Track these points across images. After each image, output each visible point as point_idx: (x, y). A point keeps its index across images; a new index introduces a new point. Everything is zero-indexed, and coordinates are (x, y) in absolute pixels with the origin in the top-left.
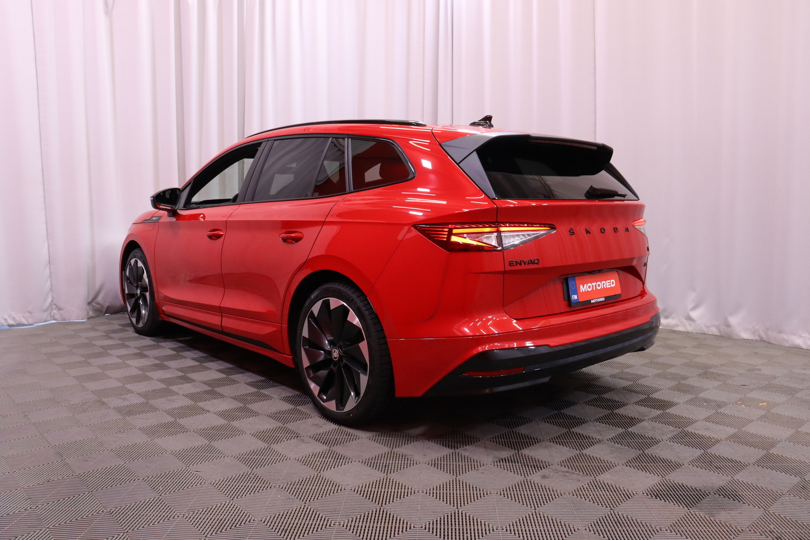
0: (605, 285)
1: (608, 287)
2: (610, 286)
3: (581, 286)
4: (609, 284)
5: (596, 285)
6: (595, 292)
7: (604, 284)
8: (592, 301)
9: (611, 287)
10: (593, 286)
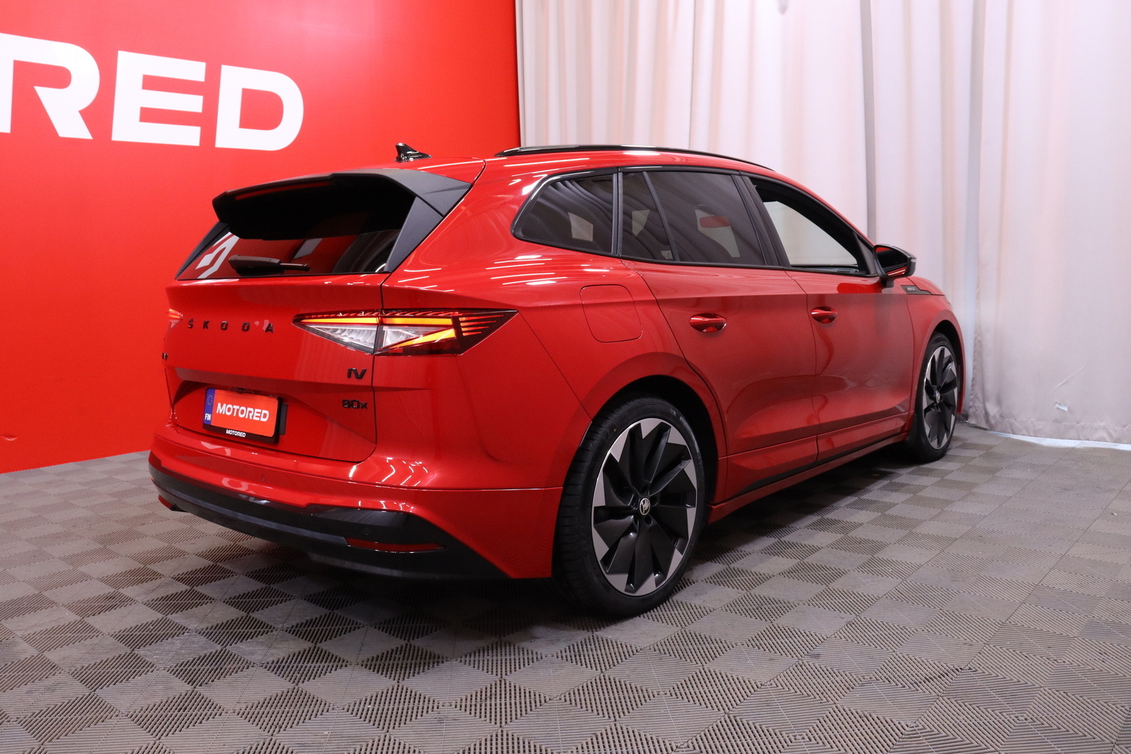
0: (251, 415)
1: (255, 418)
2: (258, 419)
3: (219, 404)
4: (259, 415)
5: (238, 410)
6: (234, 419)
7: (250, 412)
8: (228, 432)
9: (259, 421)
10: (234, 409)
